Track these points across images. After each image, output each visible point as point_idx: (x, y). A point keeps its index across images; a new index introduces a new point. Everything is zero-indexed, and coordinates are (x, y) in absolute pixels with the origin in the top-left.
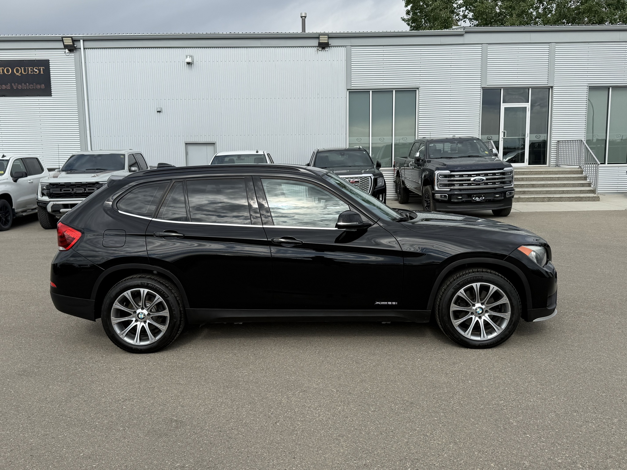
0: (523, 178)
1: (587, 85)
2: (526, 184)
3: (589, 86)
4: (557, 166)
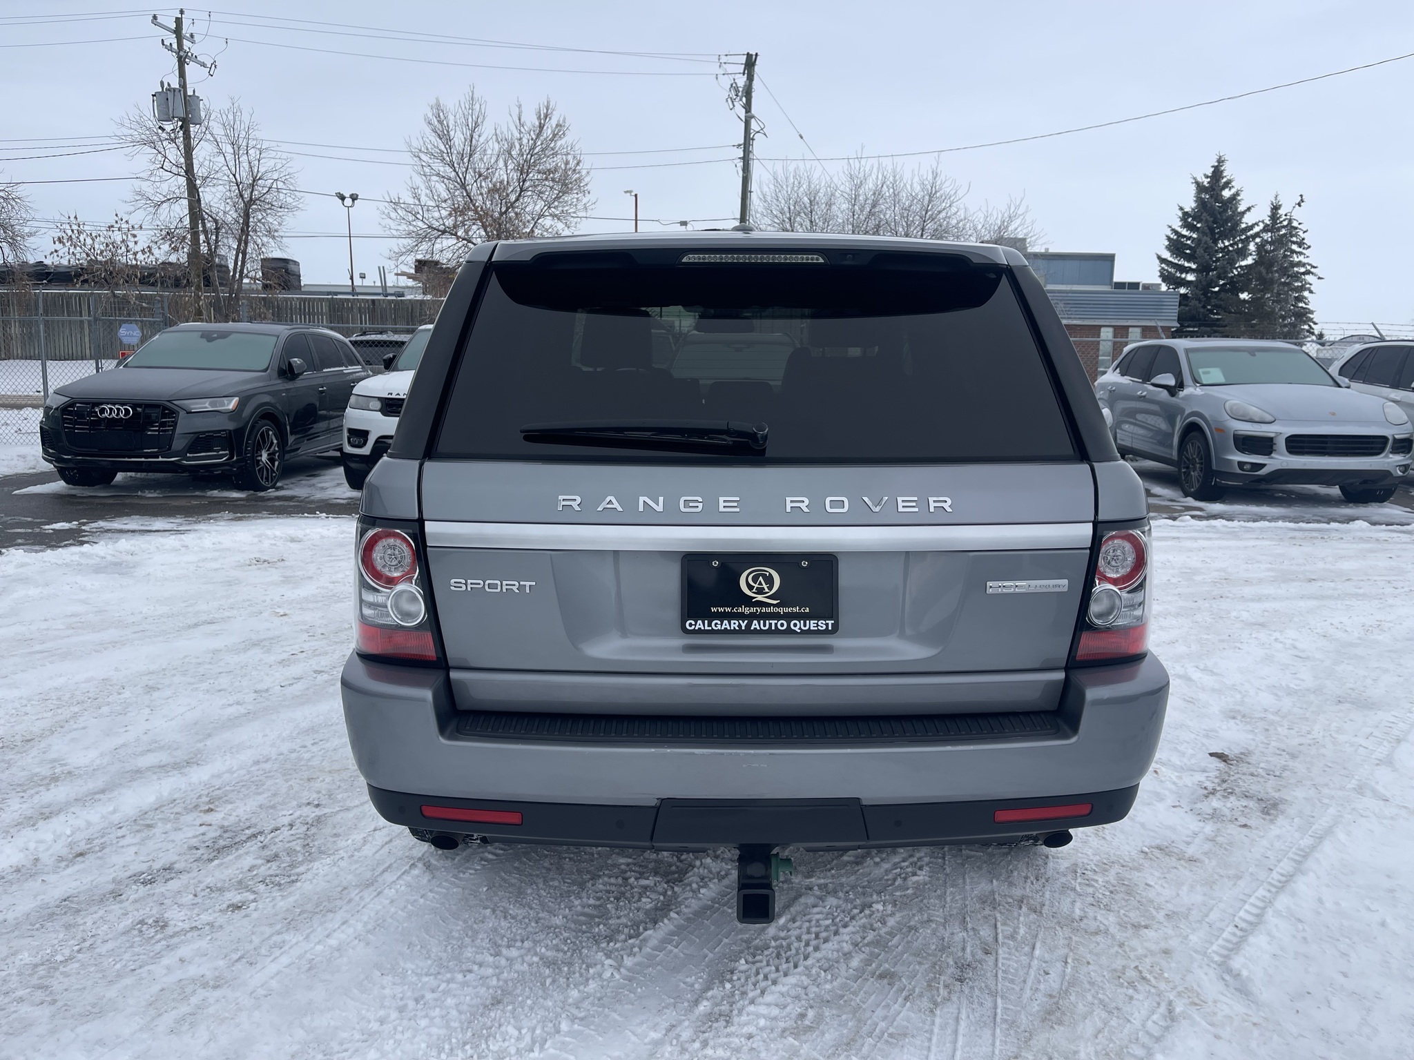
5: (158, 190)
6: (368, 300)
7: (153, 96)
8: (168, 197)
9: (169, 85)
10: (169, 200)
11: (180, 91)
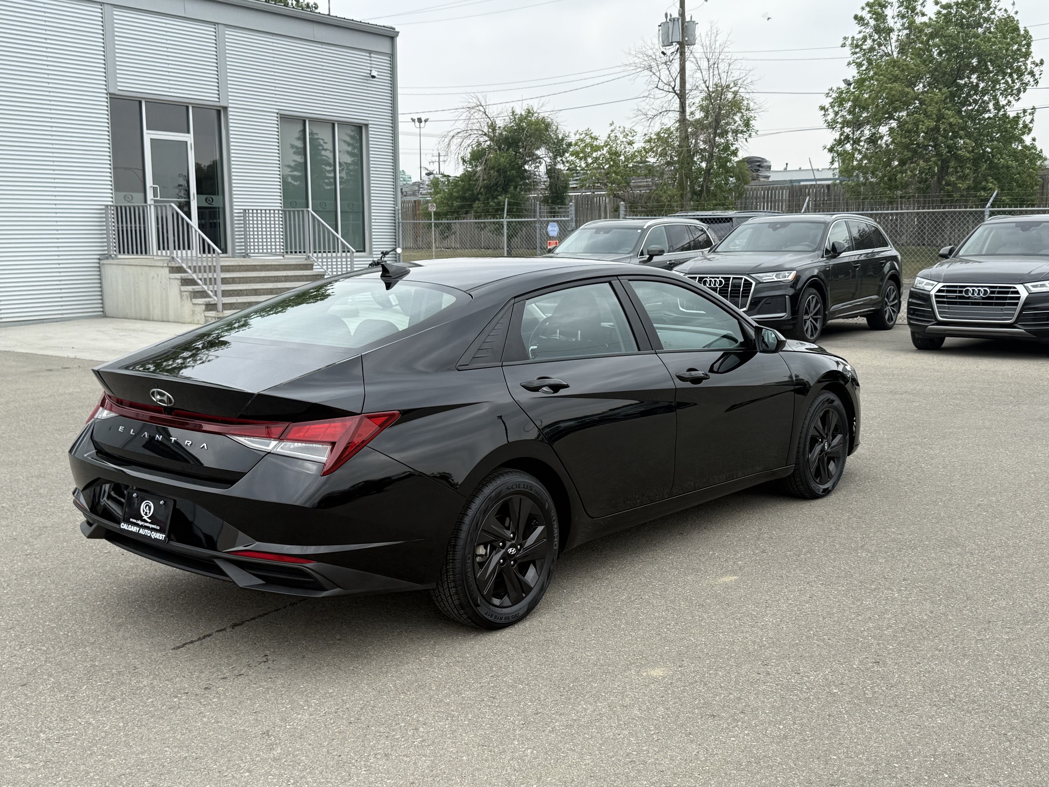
0: (234, 278)
1: (277, 111)
2: (246, 290)
3: (280, 114)
4: (246, 255)
5: (653, 106)
6: (823, 186)
7: (660, 26)
8: (660, 111)
9: (671, 15)
10: (661, 113)
11: (678, 20)
